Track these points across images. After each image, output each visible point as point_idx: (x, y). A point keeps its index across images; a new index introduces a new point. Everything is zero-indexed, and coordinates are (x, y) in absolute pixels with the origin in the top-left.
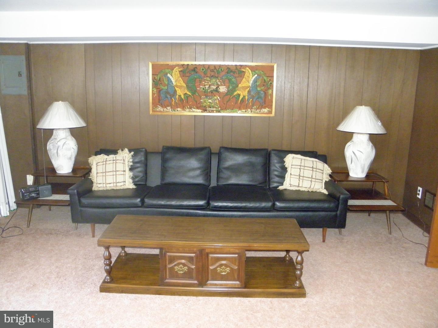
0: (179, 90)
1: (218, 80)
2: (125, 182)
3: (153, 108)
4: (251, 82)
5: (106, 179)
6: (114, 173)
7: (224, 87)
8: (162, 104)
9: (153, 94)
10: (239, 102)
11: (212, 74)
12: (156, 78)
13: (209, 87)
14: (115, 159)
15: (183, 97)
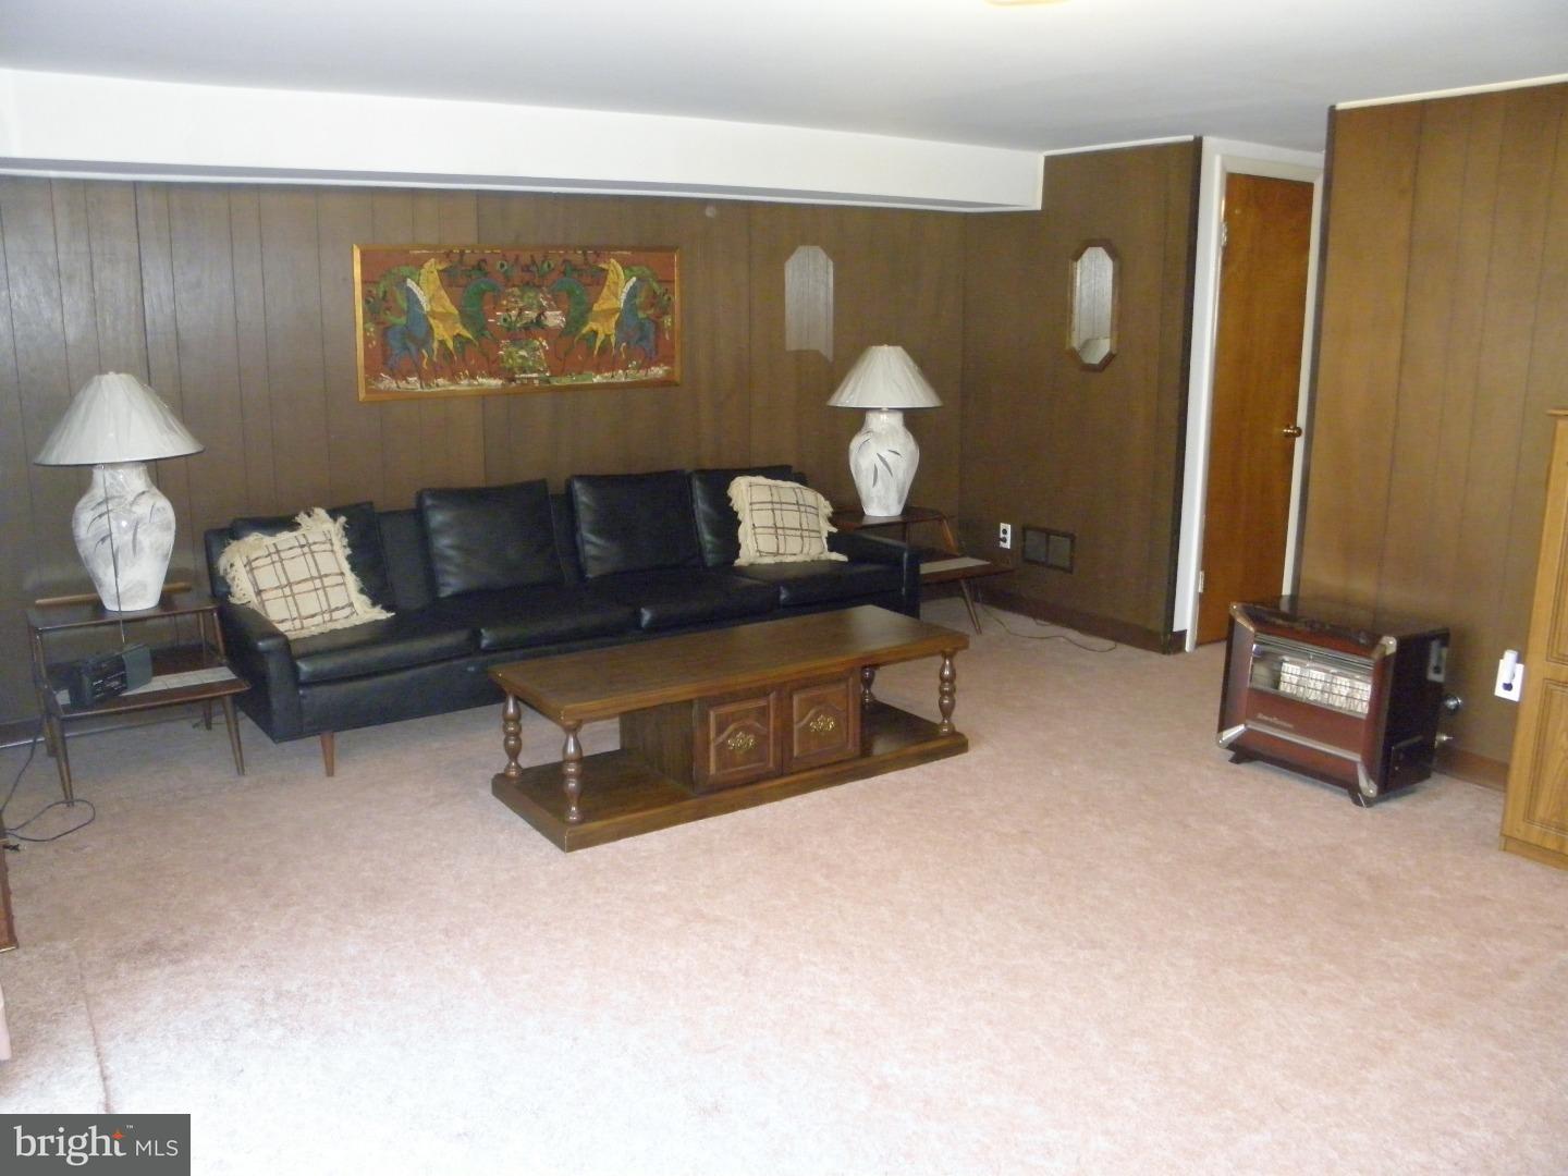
0: (441, 326)
1: (541, 295)
2: (351, 605)
3: (367, 383)
4: (623, 297)
5: (296, 605)
6: (318, 583)
7: (558, 313)
8: (391, 369)
9: (367, 341)
10: (596, 352)
11: (527, 277)
12: (375, 292)
13: (520, 314)
14: (303, 542)
15: (450, 344)
